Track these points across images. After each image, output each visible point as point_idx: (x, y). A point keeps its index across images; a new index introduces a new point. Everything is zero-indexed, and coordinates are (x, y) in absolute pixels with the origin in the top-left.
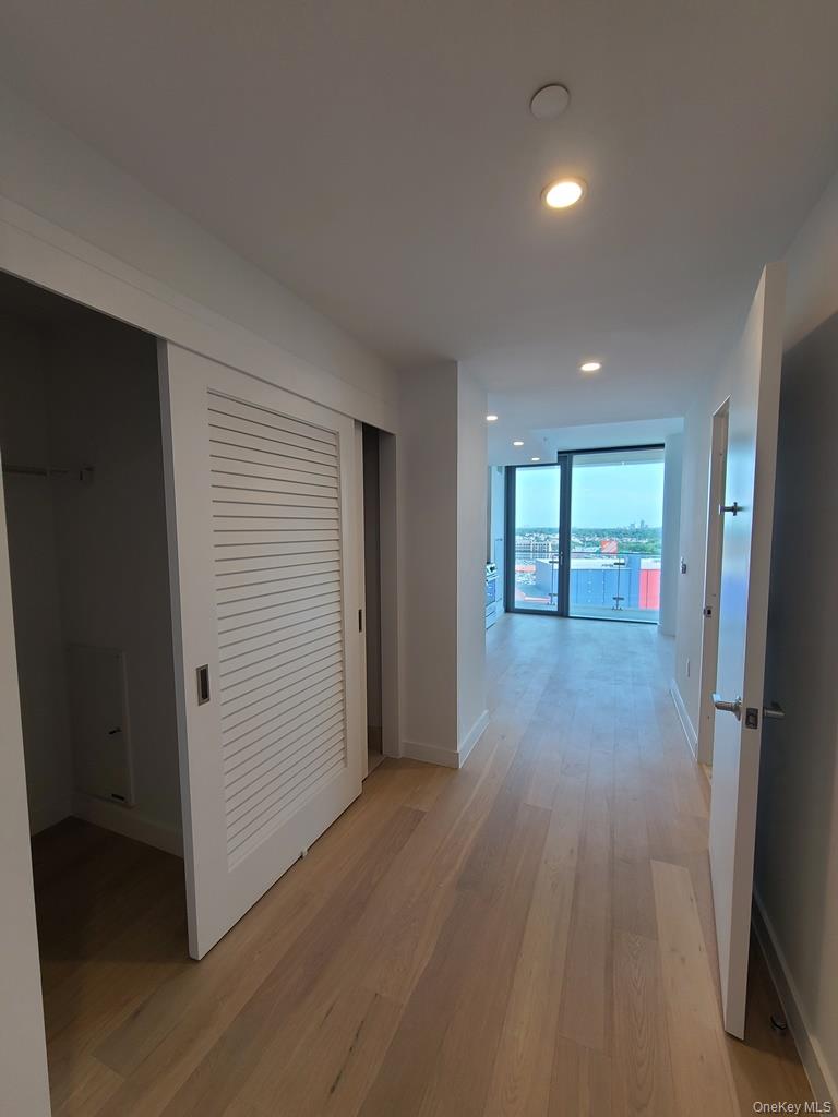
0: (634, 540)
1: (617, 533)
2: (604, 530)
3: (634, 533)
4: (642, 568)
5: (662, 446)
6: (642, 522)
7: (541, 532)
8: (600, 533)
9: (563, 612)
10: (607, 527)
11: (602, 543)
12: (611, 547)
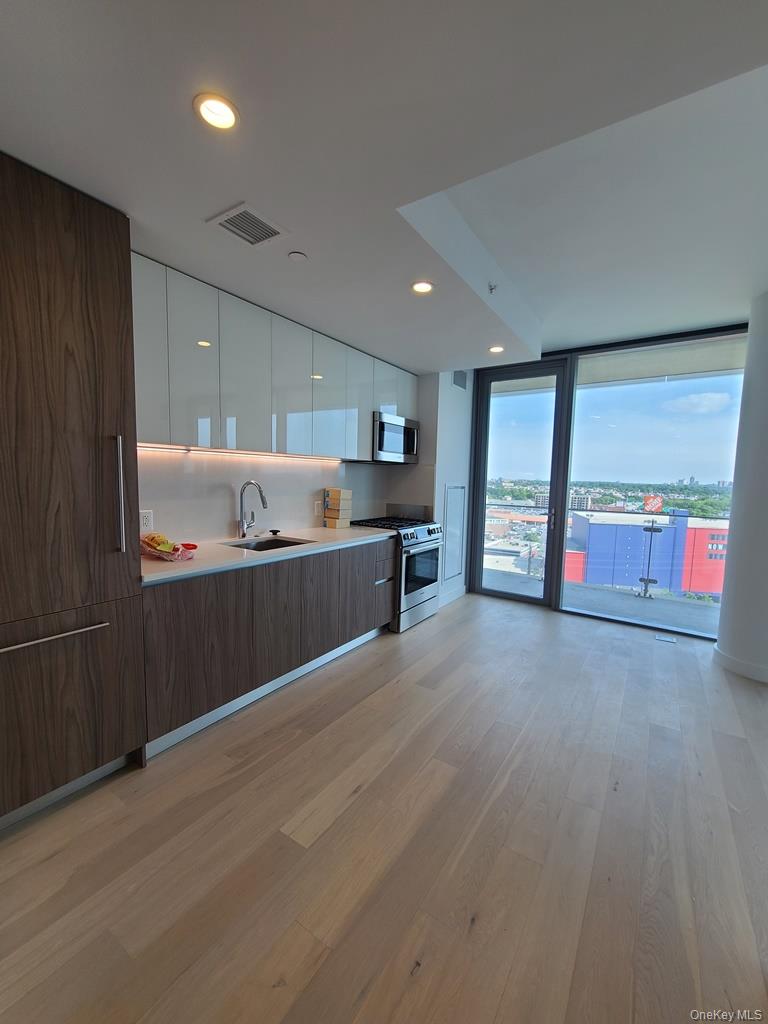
0: (682, 497)
1: (663, 489)
2: (650, 485)
3: (682, 489)
4: (689, 526)
5: (742, 327)
6: (692, 479)
7: (581, 486)
8: (644, 488)
9: (550, 601)
10: (652, 483)
11: (646, 499)
12: (655, 503)
